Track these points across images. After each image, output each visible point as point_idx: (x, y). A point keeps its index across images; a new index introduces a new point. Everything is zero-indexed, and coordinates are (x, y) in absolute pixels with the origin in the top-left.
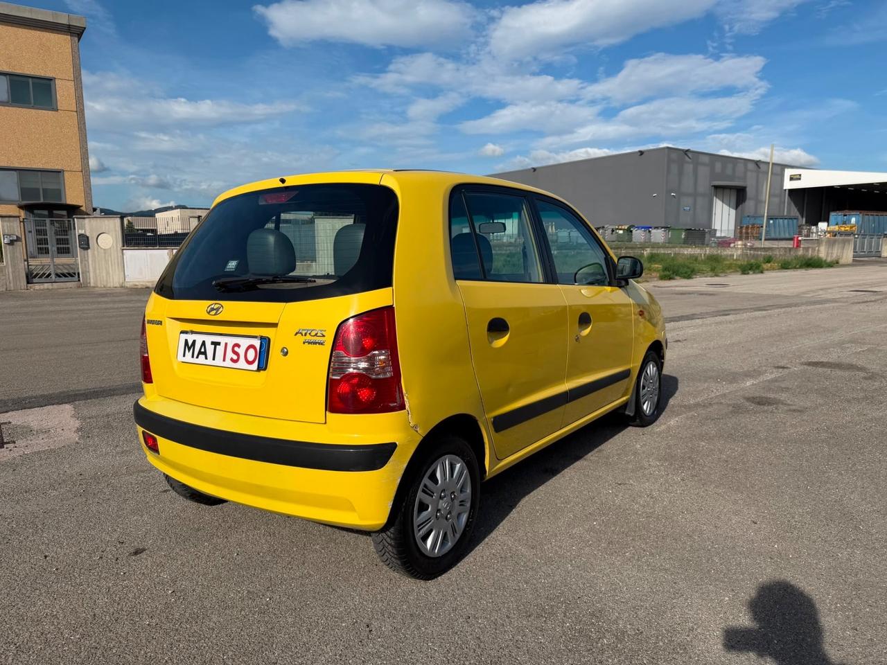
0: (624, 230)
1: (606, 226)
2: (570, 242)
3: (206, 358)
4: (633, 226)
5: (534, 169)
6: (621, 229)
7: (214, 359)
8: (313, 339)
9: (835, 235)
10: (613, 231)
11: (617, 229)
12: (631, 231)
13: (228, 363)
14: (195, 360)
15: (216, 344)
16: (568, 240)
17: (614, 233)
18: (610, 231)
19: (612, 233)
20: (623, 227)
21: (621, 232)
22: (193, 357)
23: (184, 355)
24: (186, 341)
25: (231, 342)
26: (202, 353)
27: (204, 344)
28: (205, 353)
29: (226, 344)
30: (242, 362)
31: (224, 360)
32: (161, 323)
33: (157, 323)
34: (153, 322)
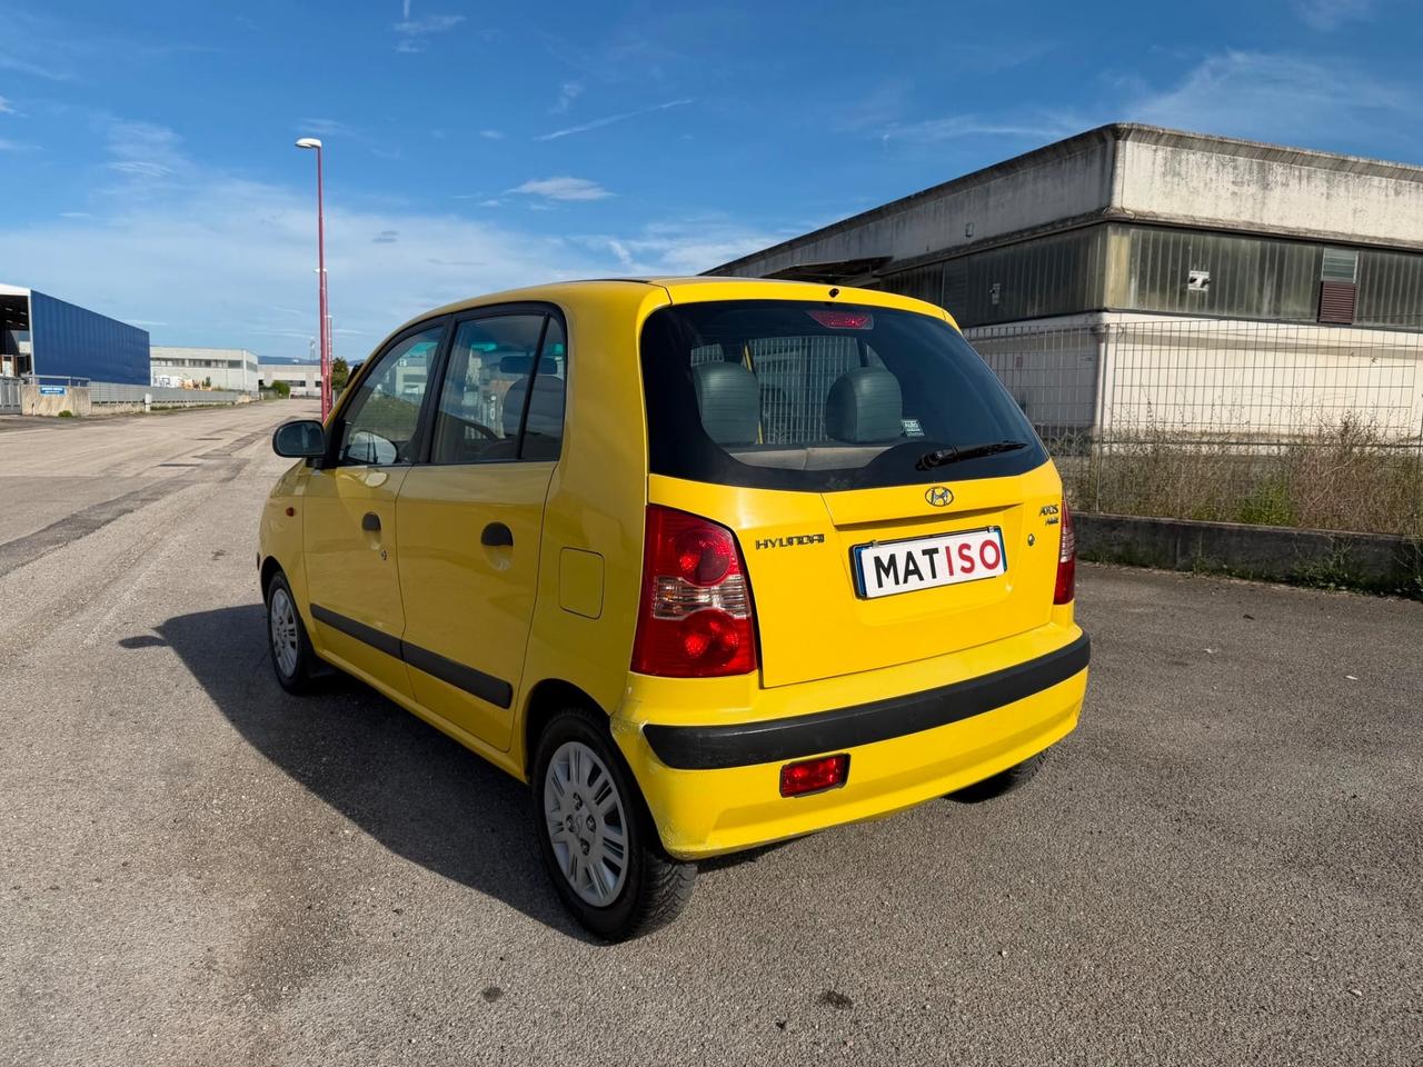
3: (921, 578)
7: (934, 576)
8: (1051, 517)
13: (959, 576)
14: (902, 587)
15: (931, 553)
22: (897, 582)
23: (880, 585)
24: (878, 560)
25: (954, 543)
26: (912, 573)
27: (910, 556)
28: (917, 571)
29: (948, 549)
30: (980, 569)
31: (951, 573)
32: (821, 538)
33: (805, 540)
34: (790, 541)
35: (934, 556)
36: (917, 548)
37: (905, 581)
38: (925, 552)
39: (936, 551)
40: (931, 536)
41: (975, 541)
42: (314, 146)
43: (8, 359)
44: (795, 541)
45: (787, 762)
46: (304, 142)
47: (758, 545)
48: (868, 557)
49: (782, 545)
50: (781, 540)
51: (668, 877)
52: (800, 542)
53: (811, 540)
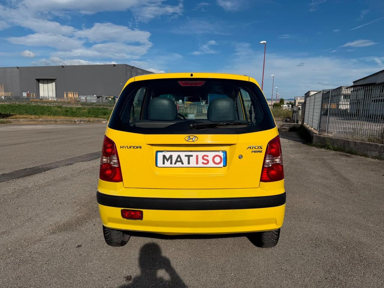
0: (112, 98)
1: (103, 96)
2: (86, 102)
3: (183, 163)
4: (115, 97)
5: (63, 67)
6: (110, 98)
7: (189, 163)
8: (255, 150)
9: (190, 105)
10: (106, 98)
11: (109, 98)
12: (115, 99)
13: (200, 164)
14: (173, 165)
15: (189, 156)
16: (86, 101)
17: (107, 99)
18: (105, 98)
19: (106, 99)
20: (111, 97)
21: (110, 99)
22: (171, 163)
23: (164, 163)
24: (164, 157)
25: (201, 155)
26: (179, 161)
27: (179, 156)
28: (181, 161)
29: (197, 156)
30: (211, 164)
31: (197, 163)
32: (140, 147)
33: (135, 147)
34: (130, 147)
35: (190, 157)
36: (182, 155)
37: (175, 163)
38: (186, 156)
39: (192, 156)
40: (191, 151)
41: (211, 155)
42: (264, 43)
43: (204, 101)
44: (132, 147)
45: (123, 209)
46: (262, 42)
47: (121, 147)
48: (160, 155)
49: (128, 148)
50: (128, 146)
51: (107, 232)
52: (134, 147)
53: (137, 147)
